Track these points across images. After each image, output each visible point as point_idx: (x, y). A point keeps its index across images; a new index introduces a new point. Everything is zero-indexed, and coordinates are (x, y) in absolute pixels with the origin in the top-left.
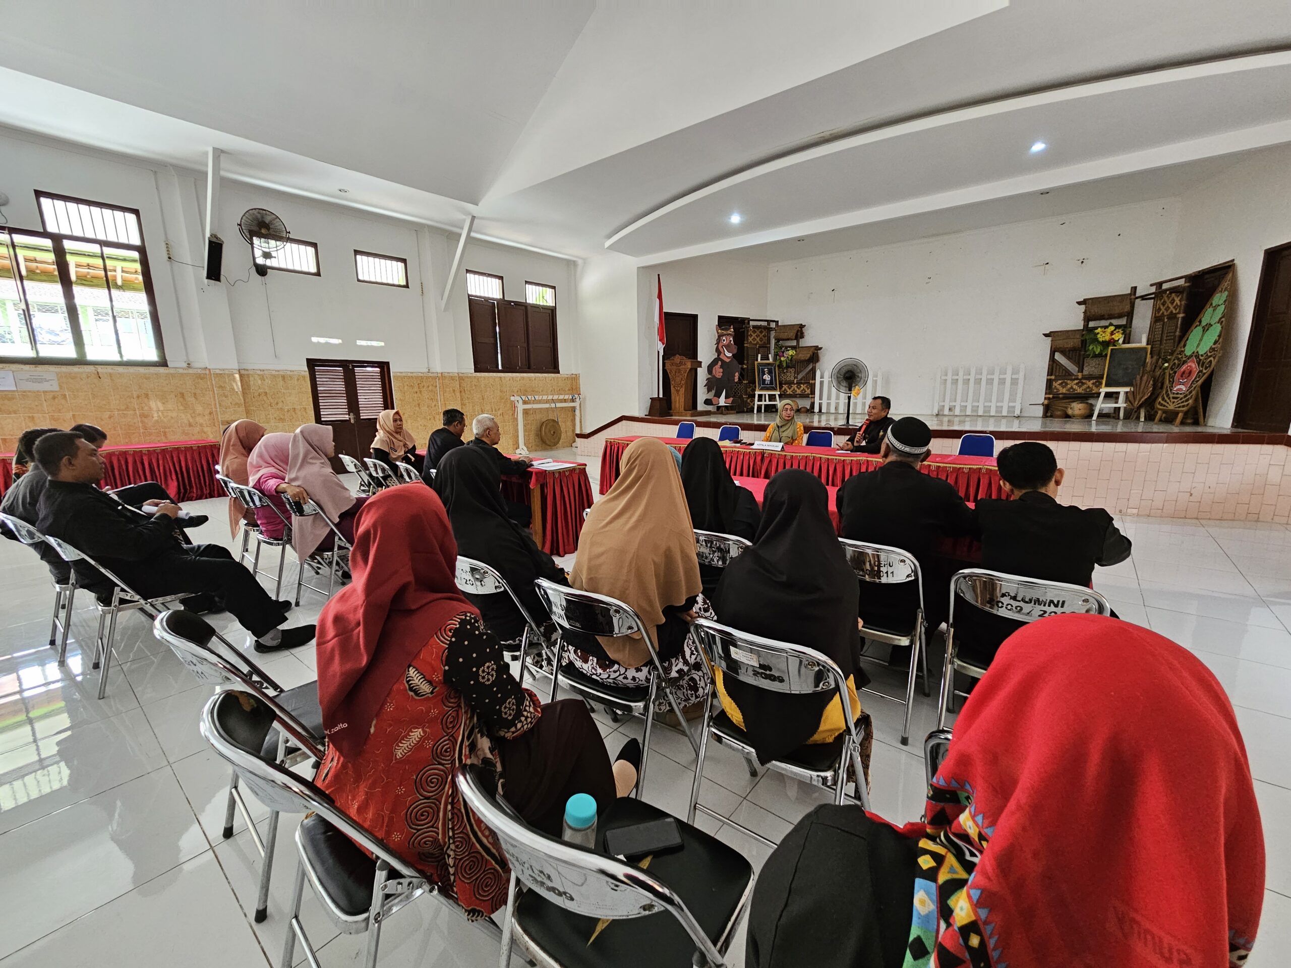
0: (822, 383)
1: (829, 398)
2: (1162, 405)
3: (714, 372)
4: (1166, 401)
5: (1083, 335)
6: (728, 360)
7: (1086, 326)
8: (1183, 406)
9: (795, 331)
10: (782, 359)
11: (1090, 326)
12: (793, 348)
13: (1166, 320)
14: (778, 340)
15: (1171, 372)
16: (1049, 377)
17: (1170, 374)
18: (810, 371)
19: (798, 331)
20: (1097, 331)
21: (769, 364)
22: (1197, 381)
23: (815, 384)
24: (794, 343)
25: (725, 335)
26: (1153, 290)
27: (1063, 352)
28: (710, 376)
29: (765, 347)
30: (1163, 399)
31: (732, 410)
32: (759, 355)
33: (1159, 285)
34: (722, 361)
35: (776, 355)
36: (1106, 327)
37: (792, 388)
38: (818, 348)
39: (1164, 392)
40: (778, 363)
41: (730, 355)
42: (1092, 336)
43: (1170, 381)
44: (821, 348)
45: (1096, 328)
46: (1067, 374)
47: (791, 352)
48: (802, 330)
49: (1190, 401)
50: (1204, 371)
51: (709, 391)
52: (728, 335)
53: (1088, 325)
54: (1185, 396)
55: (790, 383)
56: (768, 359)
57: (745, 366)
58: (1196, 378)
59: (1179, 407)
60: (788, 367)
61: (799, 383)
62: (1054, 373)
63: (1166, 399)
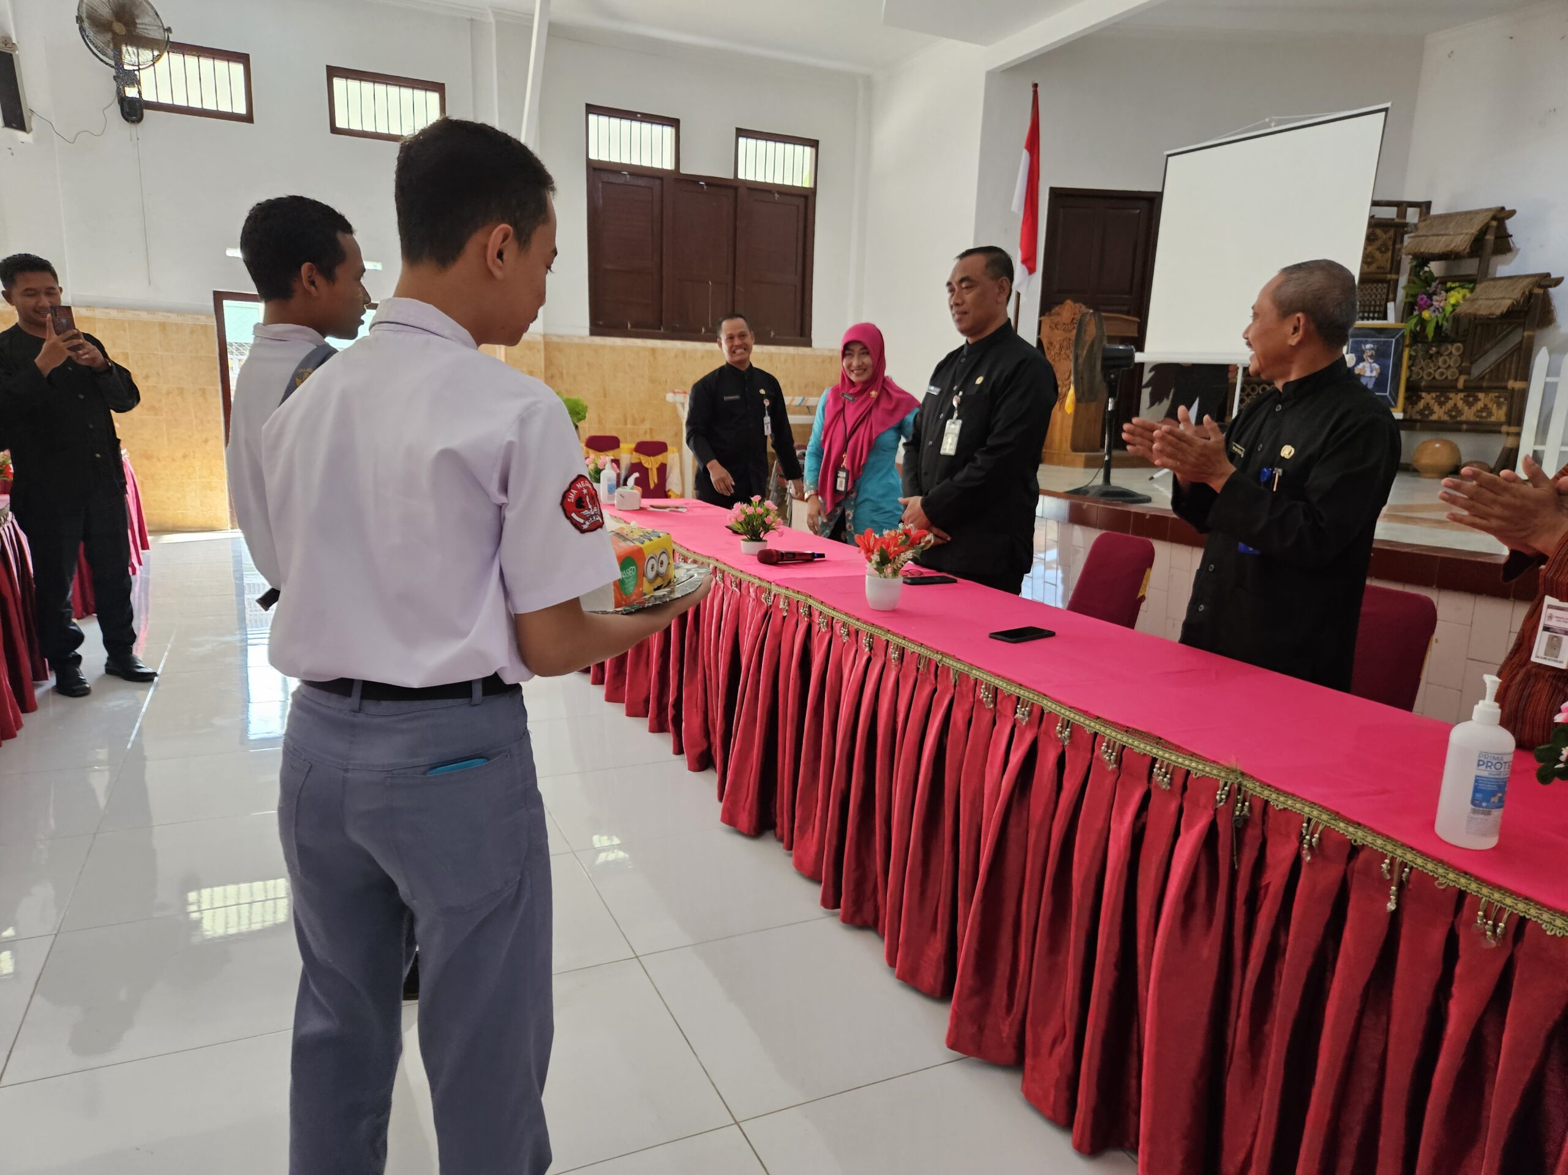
0: (1551, 391)
10: (1426, 314)
12: (1468, 282)
14: (1421, 260)
18: (1513, 353)
19: (1490, 232)
21: (1380, 331)
23: (1526, 391)
24: (1472, 268)
29: (1383, 279)
35: (1410, 305)
37: (1450, 404)
38: (1550, 282)
40: (1411, 328)
44: (1560, 280)
47: (1458, 296)
48: (1502, 228)
51: (1155, 399)
55: (1443, 389)
56: (1385, 318)
60: (1442, 340)
61: (1471, 391)
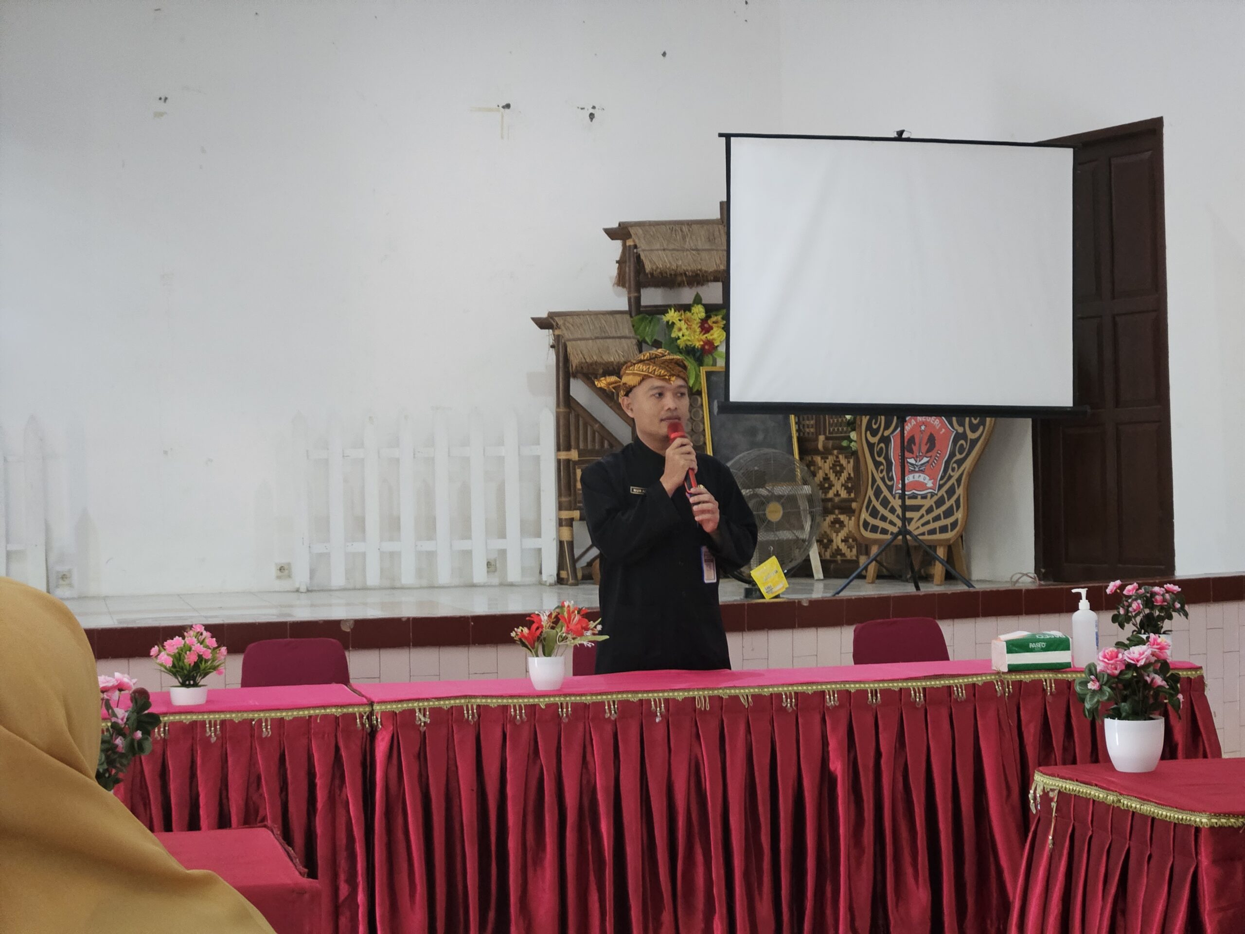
2: (874, 529)
4: (884, 519)
5: (633, 326)
7: (635, 302)
8: (944, 529)
11: (645, 302)
15: (874, 440)
16: (563, 455)
17: (871, 446)
20: (665, 318)
22: (960, 463)
27: (589, 378)
30: (874, 513)
36: (687, 308)
39: (870, 493)
42: (658, 333)
43: (877, 464)
45: (663, 310)
49: (959, 515)
50: (971, 436)
53: (638, 299)
54: (940, 503)
58: (952, 455)
59: (932, 532)
62: (573, 443)
63: (886, 513)
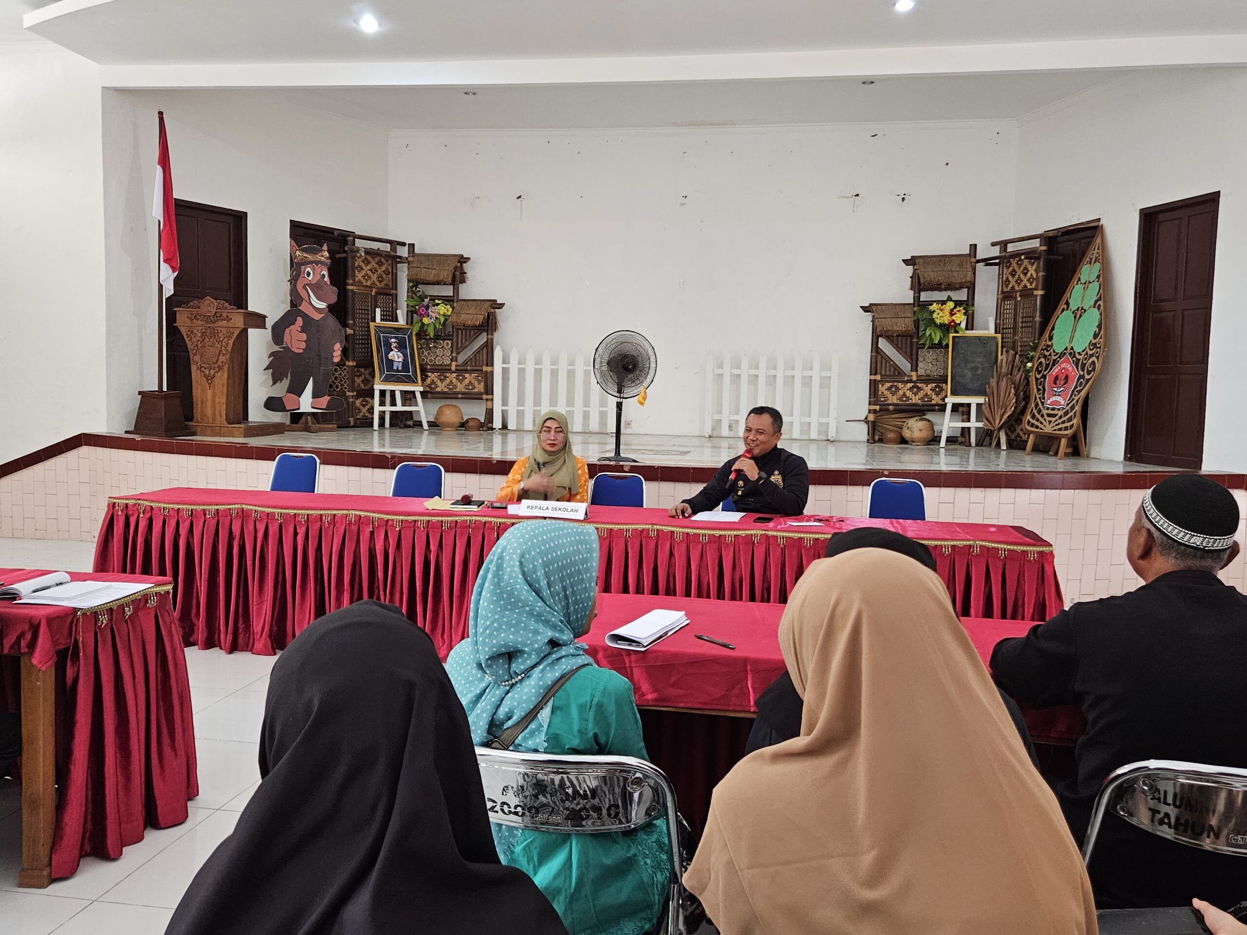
0: (505, 371)
1: (521, 402)
2: (1032, 425)
3: (287, 338)
4: (1038, 420)
5: (915, 312)
6: (317, 317)
7: (917, 298)
9: (451, 268)
10: (426, 320)
11: (921, 299)
12: (447, 300)
13: (1019, 299)
14: (415, 283)
15: (1039, 376)
16: (873, 377)
17: (1037, 379)
18: (481, 348)
19: (456, 268)
20: (931, 308)
21: (398, 330)
22: (1079, 391)
23: (492, 372)
24: (448, 291)
25: (311, 262)
26: (996, 252)
27: (889, 338)
28: (277, 348)
29: (389, 293)
30: (1033, 417)
31: (324, 422)
32: (378, 311)
33: (1004, 244)
34: (305, 317)
35: (411, 313)
36: (944, 303)
37: (448, 381)
38: (496, 305)
39: (1033, 405)
40: (416, 329)
41: (322, 305)
42: (926, 315)
43: (1038, 390)
44: (503, 304)
45: (931, 303)
46: (897, 374)
47: (443, 309)
48: (462, 266)
51: (276, 379)
52: (317, 262)
53: (919, 296)
55: (443, 370)
56: (397, 321)
57: (350, 331)
58: (1076, 387)
59: (1060, 429)
60: (437, 337)
61: (461, 371)
62: (878, 371)
63: (1038, 416)
